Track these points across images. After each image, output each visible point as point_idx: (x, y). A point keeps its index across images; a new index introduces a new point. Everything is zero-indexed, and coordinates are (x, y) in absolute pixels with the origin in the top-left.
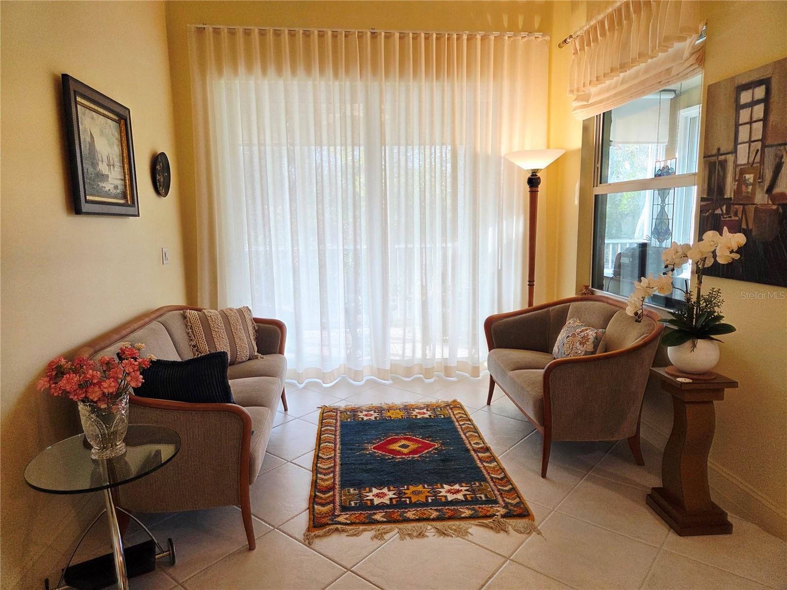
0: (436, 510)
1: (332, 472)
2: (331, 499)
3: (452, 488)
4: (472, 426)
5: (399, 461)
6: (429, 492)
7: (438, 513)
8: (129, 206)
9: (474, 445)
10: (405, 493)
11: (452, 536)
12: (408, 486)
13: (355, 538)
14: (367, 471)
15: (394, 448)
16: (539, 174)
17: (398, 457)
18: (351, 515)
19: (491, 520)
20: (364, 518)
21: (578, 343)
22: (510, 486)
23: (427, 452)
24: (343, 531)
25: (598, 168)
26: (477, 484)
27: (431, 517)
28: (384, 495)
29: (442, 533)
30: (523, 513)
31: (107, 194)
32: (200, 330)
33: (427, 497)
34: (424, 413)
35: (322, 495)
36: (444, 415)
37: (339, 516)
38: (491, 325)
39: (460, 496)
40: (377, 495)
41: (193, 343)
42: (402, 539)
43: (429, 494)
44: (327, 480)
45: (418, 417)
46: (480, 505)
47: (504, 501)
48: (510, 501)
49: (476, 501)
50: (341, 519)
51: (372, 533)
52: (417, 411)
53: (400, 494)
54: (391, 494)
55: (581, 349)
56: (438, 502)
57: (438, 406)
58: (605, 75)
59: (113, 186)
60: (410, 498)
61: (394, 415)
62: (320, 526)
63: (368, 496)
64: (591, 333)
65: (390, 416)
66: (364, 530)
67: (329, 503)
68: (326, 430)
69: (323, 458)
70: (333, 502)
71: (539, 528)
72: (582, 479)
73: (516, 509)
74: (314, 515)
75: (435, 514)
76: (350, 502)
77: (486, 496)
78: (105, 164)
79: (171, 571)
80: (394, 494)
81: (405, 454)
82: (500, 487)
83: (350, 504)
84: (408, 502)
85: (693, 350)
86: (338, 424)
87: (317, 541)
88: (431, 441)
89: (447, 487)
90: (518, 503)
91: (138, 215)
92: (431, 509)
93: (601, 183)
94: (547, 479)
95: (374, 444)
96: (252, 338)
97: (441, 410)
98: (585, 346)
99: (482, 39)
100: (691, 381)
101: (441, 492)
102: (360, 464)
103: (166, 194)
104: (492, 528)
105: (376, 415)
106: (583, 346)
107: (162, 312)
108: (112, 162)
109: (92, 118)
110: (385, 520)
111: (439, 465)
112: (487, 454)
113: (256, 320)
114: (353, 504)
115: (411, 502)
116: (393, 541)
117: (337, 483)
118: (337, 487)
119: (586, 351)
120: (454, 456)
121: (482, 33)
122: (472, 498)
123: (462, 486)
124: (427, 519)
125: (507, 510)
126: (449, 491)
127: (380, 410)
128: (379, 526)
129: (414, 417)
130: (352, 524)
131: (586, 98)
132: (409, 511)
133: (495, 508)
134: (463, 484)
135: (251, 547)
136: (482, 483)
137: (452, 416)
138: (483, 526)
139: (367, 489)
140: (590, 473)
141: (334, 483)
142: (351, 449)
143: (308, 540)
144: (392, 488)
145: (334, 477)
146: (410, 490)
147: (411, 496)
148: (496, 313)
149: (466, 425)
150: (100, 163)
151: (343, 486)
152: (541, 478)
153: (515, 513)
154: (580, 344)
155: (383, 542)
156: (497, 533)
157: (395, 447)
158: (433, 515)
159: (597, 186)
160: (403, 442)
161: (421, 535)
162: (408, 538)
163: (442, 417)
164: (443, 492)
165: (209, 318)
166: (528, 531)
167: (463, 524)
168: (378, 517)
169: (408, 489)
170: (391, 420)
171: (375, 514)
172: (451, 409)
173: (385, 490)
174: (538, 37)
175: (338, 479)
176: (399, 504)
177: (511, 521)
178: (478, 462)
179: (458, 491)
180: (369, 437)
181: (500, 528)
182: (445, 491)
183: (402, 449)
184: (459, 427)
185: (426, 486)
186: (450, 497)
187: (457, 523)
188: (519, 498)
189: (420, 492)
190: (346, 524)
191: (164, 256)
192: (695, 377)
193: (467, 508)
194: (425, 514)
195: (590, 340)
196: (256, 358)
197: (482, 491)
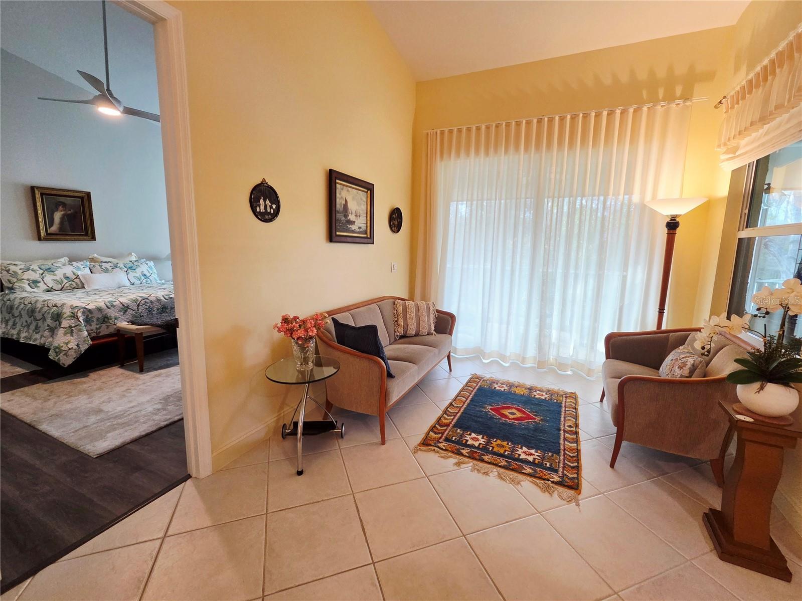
0: (506, 461)
1: (454, 415)
2: (442, 431)
3: (528, 451)
4: (574, 414)
5: (502, 422)
6: (509, 448)
7: (506, 463)
8: (368, 238)
9: (566, 427)
10: (491, 443)
11: (506, 482)
12: (497, 439)
13: (442, 459)
14: (476, 422)
15: (504, 413)
16: (677, 220)
17: (504, 419)
18: (449, 445)
19: (543, 482)
20: (455, 449)
21: (677, 367)
22: (576, 464)
23: (526, 422)
24: (438, 452)
25: (745, 214)
26: (550, 454)
27: (500, 464)
28: (478, 440)
29: (500, 476)
30: (574, 486)
31: (353, 232)
32: (401, 312)
33: (505, 451)
34: (543, 395)
35: (439, 428)
36: (557, 400)
37: (440, 443)
38: (611, 340)
39: (531, 459)
40: (473, 439)
41: (396, 319)
42: (472, 471)
43: (508, 450)
44: (447, 419)
45: (536, 397)
46: (542, 468)
47: (563, 472)
48: (568, 474)
49: (540, 465)
50: (441, 445)
51: (455, 461)
52: (538, 392)
53: (488, 443)
54: (482, 441)
55: (678, 372)
56: (512, 457)
57: (557, 393)
58: (746, 129)
59: (358, 227)
60: (493, 447)
61: (519, 391)
62: (426, 445)
63: (466, 437)
64: (690, 360)
65: (515, 391)
66: (451, 457)
67: (439, 433)
68: (467, 389)
69: (454, 406)
70: (443, 434)
71: (580, 502)
72: (648, 480)
73: (569, 481)
74: (427, 437)
75: (504, 463)
76: (453, 436)
77: (551, 465)
78: (353, 215)
79: (340, 441)
80: (484, 442)
81: (509, 419)
82: (566, 462)
83: (452, 438)
84: (490, 450)
85: (759, 392)
86: (477, 387)
87: (419, 452)
88: (535, 415)
89: (525, 449)
90: (574, 478)
91: (373, 244)
92: (503, 459)
93: (747, 227)
94: (615, 470)
95: (492, 406)
96: (432, 322)
97: (558, 396)
98: (682, 370)
99: (635, 111)
100: (752, 420)
101: (518, 451)
102: (474, 416)
103: (398, 231)
104: (540, 487)
105: (506, 388)
106: (680, 370)
107: (383, 299)
108: (358, 214)
109: (348, 191)
110: (467, 455)
111: (530, 433)
112: (574, 436)
113: (438, 311)
114: (454, 438)
115: (492, 450)
116: (465, 470)
117: (453, 423)
118: (451, 425)
119: (681, 375)
120: (545, 430)
121: (635, 106)
122: (539, 462)
123: (537, 452)
124: (496, 465)
125: (561, 480)
126: (524, 452)
127: (511, 385)
128: (461, 458)
129: (533, 396)
130: (445, 450)
131: (734, 150)
132: (487, 455)
133: (552, 475)
134: (539, 451)
135: (383, 443)
136: (554, 455)
137: (563, 402)
138: (534, 483)
139: (469, 433)
140: (660, 477)
141: (451, 423)
142: (475, 405)
143: (415, 451)
144: (485, 437)
145: (453, 419)
146: (495, 442)
147: (495, 446)
148: (615, 331)
149: (570, 412)
150: (350, 215)
151: (454, 426)
152: (609, 467)
153: (566, 484)
154: (678, 368)
155: (458, 468)
156: (542, 492)
157: (506, 412)
158: (502, 464)
159: (743, 230)
160: (514, 411)
161: (486, 474)
162: (476, 471)
163: (555, 401)
164: (520, 451)
165: (407, 306)
166: (568, 500)
167: (520, 477)
168: (464, 452)
169: (496, 441)
170: (515, 394)
171: (463, 449)
172: (566, 397)
173: (480, 437)
174: (679, 104)
175: (455, 421)
176: (485, 449)
177: (560, 488)
178: (562, 440)
179: (531, 454)
180: (492, 401)
181: (547, 489)
182: (522, 452)
183: (509, 415)
184: (564, 411)
185: (510, 444)
186: (523, 456)
187: (516, 474)
188: (578, 475)
189: (503, 446)
190: (442, 449)
191: (393, 267)
192: (758, 418)
193: (530, 468)
194: (497, 461)
195: (687, 366)
196: (432, 334)
197: (549, 459)
